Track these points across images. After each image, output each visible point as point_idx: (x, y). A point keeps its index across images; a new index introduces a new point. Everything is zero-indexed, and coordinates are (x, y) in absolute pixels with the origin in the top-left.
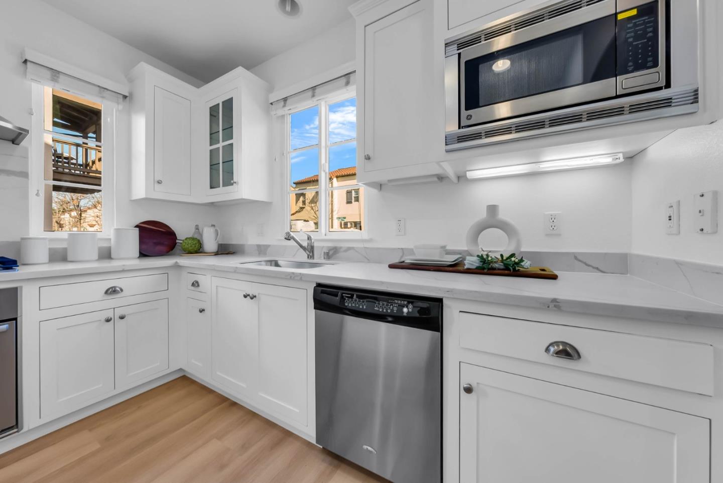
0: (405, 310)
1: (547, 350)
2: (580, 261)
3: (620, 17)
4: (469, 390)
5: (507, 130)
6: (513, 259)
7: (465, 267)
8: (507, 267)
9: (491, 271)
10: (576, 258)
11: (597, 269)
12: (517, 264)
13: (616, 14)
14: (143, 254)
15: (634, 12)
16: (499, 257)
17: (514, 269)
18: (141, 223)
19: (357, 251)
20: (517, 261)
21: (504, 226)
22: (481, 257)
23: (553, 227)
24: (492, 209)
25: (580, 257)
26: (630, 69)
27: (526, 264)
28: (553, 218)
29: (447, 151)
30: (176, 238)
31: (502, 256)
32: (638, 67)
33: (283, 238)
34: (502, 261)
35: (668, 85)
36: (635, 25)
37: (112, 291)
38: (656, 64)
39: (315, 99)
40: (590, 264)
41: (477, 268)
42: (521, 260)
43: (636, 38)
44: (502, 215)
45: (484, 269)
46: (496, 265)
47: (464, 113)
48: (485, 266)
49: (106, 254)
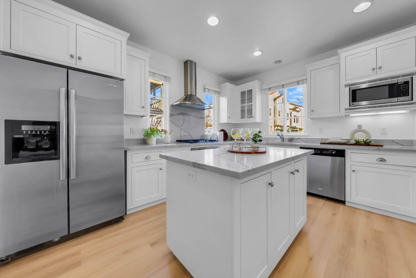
0: (333, 152)
1: (377, 160)
2: (395, 142)
3: (399, 84)
4: (354, 171)
5: (366, 108)
6: (367, 141)
7: (350, 143)
8: (365, 143)
9: (360, 145)
10: (393, 141)
11: (401, 145)
12: (369, 142)
13: (398, 83)
15: (403, 83)
16: (363, 141)
17: (368, 144)
18: (221, 130)
19: (302, 139)
20: (369, 141)
21: (364, 131)
22: (356, 140)
23: (384, 131)
24: (360, 126)
25: (394, 141)
26: (402, 96)
27: (372, 142)
28: (384, 129)
29: (345, 112)
30: (227, 135)
31: (363, 140)
32: (404, 95)
33: (276, 135)
34: (364, 142)
35: (412, 100)
36: (403, 86)
38: (408, 95)
39: (284, 88)
40: (399, 143)
41: (354, 144)
42: (371, 141)
43: (403, 89)
44: (363, 128)
45: (357, 144)
46: (362, 143)
47: (351, 103)
48: (357, 143)
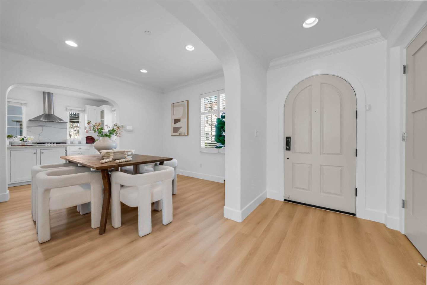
14: (87, 143)
18: (88, 136)
30: (94, 140)
37: (80, 149)
49: (80, 143)
